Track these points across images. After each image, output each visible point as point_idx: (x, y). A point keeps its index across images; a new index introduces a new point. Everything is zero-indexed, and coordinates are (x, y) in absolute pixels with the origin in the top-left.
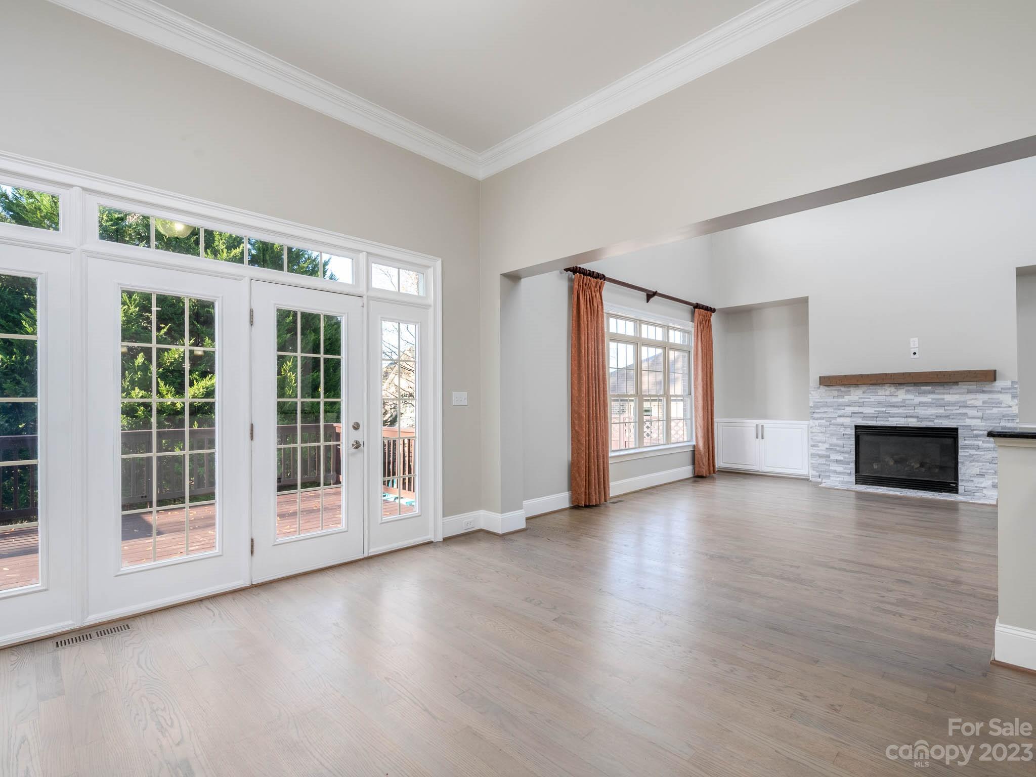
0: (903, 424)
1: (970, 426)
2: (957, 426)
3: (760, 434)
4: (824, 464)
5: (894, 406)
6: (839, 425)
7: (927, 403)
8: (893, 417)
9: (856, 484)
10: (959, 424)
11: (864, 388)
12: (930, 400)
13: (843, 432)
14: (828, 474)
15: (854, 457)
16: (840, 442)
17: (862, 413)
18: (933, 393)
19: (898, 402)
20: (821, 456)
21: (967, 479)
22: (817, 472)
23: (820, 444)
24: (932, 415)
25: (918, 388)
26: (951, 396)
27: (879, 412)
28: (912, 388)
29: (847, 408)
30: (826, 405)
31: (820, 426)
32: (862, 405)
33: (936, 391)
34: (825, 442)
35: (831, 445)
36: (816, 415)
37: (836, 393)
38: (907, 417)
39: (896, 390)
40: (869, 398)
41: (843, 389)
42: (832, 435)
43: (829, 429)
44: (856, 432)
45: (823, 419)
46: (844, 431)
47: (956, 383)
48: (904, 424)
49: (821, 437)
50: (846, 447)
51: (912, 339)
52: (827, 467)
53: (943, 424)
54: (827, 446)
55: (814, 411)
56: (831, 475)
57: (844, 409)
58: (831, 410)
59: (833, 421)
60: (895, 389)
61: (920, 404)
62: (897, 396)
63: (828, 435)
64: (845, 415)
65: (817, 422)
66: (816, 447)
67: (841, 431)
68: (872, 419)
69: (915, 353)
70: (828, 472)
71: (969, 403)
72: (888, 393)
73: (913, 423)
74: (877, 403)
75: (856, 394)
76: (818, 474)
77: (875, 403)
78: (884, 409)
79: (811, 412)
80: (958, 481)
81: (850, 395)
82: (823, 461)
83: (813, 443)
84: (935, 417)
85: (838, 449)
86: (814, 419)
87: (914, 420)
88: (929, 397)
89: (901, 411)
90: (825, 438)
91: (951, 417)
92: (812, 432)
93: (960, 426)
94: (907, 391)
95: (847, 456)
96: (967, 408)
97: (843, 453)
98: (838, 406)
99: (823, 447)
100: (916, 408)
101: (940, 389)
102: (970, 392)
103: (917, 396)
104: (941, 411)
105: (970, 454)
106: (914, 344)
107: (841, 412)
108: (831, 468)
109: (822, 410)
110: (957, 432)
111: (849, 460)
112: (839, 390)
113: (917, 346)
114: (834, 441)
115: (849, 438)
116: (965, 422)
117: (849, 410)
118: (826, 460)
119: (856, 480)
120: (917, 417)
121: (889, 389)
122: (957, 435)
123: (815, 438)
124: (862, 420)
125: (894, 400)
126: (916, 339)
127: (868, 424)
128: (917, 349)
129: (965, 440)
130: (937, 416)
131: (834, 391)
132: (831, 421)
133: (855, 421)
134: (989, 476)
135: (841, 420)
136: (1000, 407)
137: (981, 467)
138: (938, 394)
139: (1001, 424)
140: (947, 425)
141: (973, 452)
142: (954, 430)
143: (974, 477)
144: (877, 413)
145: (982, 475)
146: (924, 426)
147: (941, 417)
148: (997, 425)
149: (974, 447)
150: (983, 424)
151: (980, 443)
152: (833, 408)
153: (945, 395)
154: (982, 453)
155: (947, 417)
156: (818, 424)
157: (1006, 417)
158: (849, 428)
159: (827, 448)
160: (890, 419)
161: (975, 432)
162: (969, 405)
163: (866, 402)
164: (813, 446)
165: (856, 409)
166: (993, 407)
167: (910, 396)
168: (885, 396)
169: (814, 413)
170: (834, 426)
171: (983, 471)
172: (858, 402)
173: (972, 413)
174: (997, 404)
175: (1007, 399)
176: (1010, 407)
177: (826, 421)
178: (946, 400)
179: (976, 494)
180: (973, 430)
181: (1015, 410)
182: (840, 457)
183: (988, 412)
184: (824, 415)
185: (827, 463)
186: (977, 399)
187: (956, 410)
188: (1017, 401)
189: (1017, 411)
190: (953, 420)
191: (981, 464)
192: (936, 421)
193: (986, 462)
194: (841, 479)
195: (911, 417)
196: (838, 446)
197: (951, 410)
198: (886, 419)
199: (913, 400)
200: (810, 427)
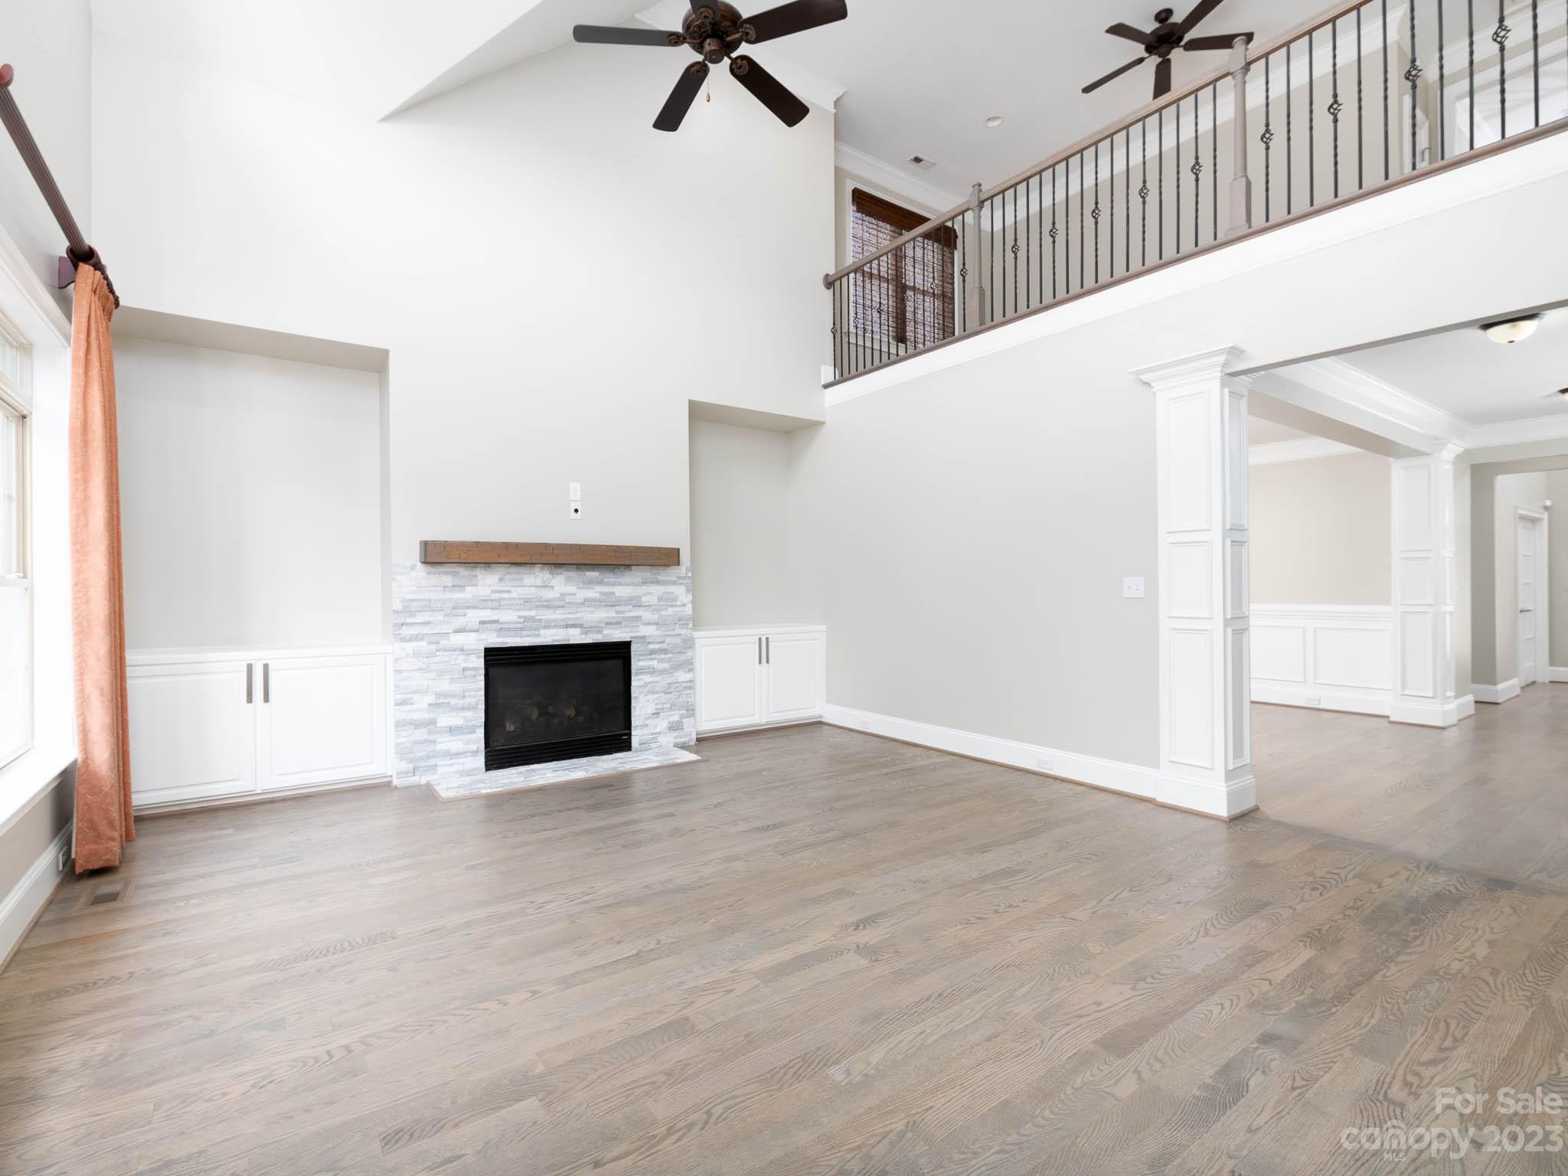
0: (559, 641)
1: (645, 637)
2: (632, 637)
3: (260, 688)
4: (425, 741)
5: (548, 607)
6: (455, 650)
7: (593, 600)
8: (547, 627)
9: (487, 770)
10: (632, 635)
11: (501, 570)
12: (597, 595)
13: (464, 665)
14: (431, 762)
15: (483, 715)
16: (457, 688)
17: (497, 622)
18: (601, 583)
19: (554, 599)
20: (418, 725)
21: (641, 724)
22: (409, 763)
23: (416, 697)
24: (600, 622)
25: (583, 573)
26: (625, 586)
27: (527, 619)
28: (572, 574)
29: (470, 613)
30: (429, 607)
31: (417, 654)
32: (498, 605)
33: (605, 580)
34: (425, 692)
35: (439, 695)
36: (406, 631)
37: (448, 580)
38: (567, 627)
39: (551, 576)
40: (509, 592)
41: (463, 571)
42: (441, 673)
43: (436, 659)
44: (486, 662)
45: (422, 639)
46: (465, 661)
47: (628, 566)
48: (562, 641)
49: (418, 681)
50: (470, 696)
51: (572, 485)
52: (430, 748)
53: (613, 636)
54: (430, 699)
55: (403, 621)
56: (438, 763)
57: (465, 615)
58: (439, 617)
59: (443, 643)
60: (550, 573)
61: (586, 602)
62: (553, 587)
63: (433, 675)
64: (467, 629)
65: (409, 647)
66: (407, 704)
67: (458, 661)
68: (513, 633)
69: (576, 511)
70: (435, 757)
72: (538, 581)
73: (576, 637)
74: (522, 602)
75: (488, 582)
76: (411, 766)
77: (519, 602)
78: (532, 613)
79: (396, 625)
80: (631, 730)
81: (476, 586)
82: (421, 734)
83: (400, 696)
84: (604, 625)
85: (453, 701)
86: (403, 640)
87: (577, 631)
88: (596, 590)
89: (558, 615)
90: (426, 682)
91: (624, 624)
92: (398, 672)
93: (635, 637)
94: (568, 580)
95: (469, 714)
96: (642, 609)
97: (462, 709)
98: (454, 608)
99: (423, 701)
100: (579, 609)
101: (610, 577)
102: (644, 582)
103: (581, 588)
104: (611, 614)
106: (575, 493)
107: (459, 622)
108: (439, 747)
109: (420, 618)
110: (630, 648)
111: (473, 723)
112: (454, 575)
113: (579, 498)
114: (445, 686)
115: (475, 676)
116: (638, 632)
117: (474, 616)
118: (429, 733)
119: (486, 762)
120: (581, 626)
121: (541, 575)
122: (630, 653)
123: (408, 683)
124: (498, 636)
125: (548, 594)
126: (578, 485)
127: (507, 643)
128: (580, 503)
129: (639, 660)
130: (607, 624)
131: (444, 577)
132: (438, 643)
133: (485, 640)
134: (664, 714)
135: (457, 640)
136: (674, 606)
137: (656, 702)
138: (608, 584)
139: (676, 632)
140: (619, 638)
141: (647, 678)
142: (626, 646)
143: (649, 718)
144: (522, 620)
145: (657, 714)
146: (591, 642)
147: (611, 623)
148: (672, 633)
149: (648, 670)
150: (658, 633)
151: (654, 663)
152: (442, 613)
153: (616, 587)
154: (657, 679)
155: (619, 623)
156: (411, 652)
157: (681, 621)
158: (473, 656)
159: (430, 705)
160: (542, 632)
161: (651, 646)
162: (644, 602)
163: (504, 599)
164: (400, 703)
165: (487, 614)
166: (669, 606)
167: (571, 589)
168: (534, 589)
169: (403, 624)
170: (446, 653)
171: (659, 706)
172: (491, 600)
173: (647, 615)
174: (672, 600)
175: (680, 592)
176: (684, 605)
177: (429, 643)
178: (617, 595)
179: (653, 745)
180: (650, 643)
181: (688, 610)
182: (457, 720)
183: (663, 613)
184: (426, 630)
185: (431, 737)
186: (652, 593)
187: (629, 611)
188: (690, 597)
189: (690, 612)
190: (627, 630)
191: (655, 696)
192: (606, 632)
193: (662, 692)
194: (459, 767)
195: (574, 626)
196: (454, 696)
197: (624, 612)
198: (536, 633)
199: (575, 594)
200: (396, 660)
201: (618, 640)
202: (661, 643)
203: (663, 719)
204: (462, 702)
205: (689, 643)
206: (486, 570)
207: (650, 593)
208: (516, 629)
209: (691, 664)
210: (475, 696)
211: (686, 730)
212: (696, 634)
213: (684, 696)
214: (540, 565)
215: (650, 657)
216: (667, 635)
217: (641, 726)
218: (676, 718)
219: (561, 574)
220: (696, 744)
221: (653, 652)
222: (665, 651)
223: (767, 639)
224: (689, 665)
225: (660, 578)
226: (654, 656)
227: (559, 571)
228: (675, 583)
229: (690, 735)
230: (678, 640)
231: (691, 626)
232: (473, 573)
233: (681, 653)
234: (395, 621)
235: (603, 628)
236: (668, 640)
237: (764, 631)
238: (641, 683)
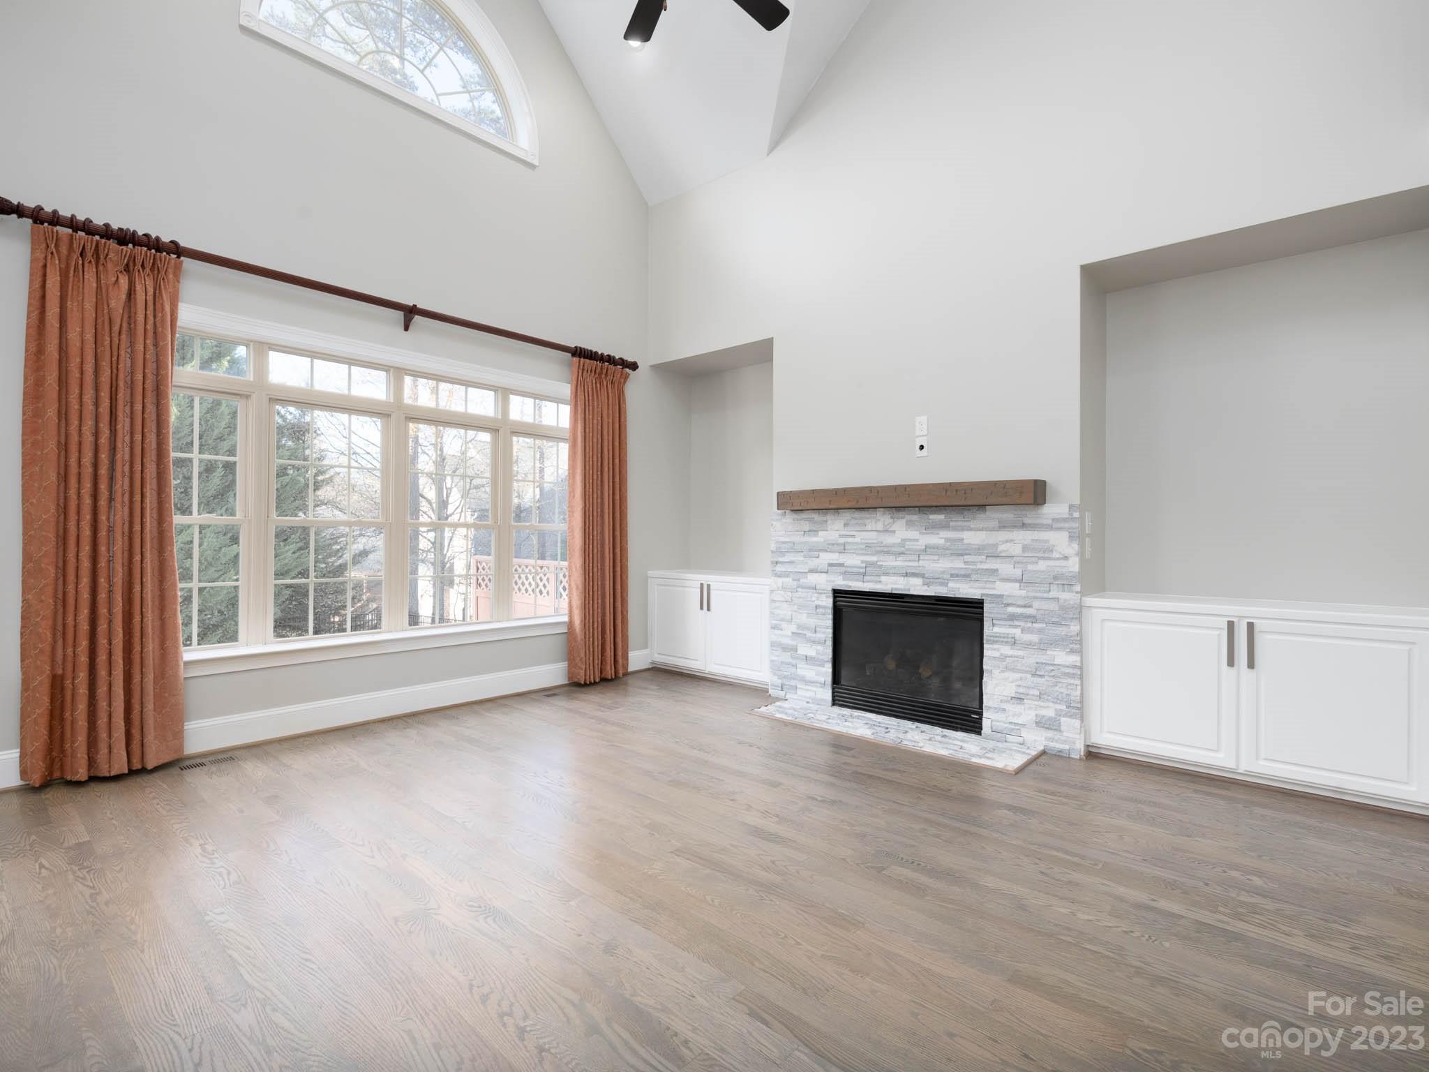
0: (902, 590)
1: (1001, 596)
2: (983, 595)
3: (705, 602)
4: (789, 664)
5: (889, 553)
6: (809, 588)
7: (938, 547)
8: (886, 574)
9: (832, 705)
10: (985, 592)
11: (847, 515)
12: (942, 541)
13: (817, 603)
14: (793, 683)
15: (831, 652)
16: (812, 622)
17: (842, 565)
18: (945, 527)
19: (894, 545)
20: (785, 648)
21: (998, 706)
22: (779, 678)
23: (784, 625)
24: (943, 572)
25: (924, 515)
26: (976, 532)
27: (869, 564)
28: (915, 517)
29: (822, 555)
30: (793, 548)
31: (784, 588)
32: (843, 549)
33: (951, 524)
34: (791, 621)
35: (799, 627)
36: (779, 568)
37: (807, 526)
38: (907, 575)
39: (891, 521)
40: (853, 536)
41: (816, 517)
42: (800, 607)
43: (797, 595)
44: (835, 603)
45: (787, 576)
46: (818, 599)
47: (982, 507)
49: (785, 611)
50: (819, 632)
51: (918, 419)
52: (793, 670)
53: (961, 591)
54: (793, 628)
55: (776, 560)
56: (798, 686)
57: (818, 557)
58: (799, 558)
59: (802, 580)
60: (891, 518)
61: (927, 549)
62: (894, 532)
63: (795, 607)
64: (820, 569)
65: (780, 580)
66: (778, 629)
67: (814, 599)
68: (856, 577)
69: (922, 447)
70: (794, 679)
71: (1001, 548)
72: (880, 526)
73: (916, 587)
74: (863, 546)
75: (835, 529)
76: (779, 682)
77: (861, 547)
78: (874, 559)
79: (772, 562)
80: (982, 709)
81: (827, 531)
82: (786, 657)
83: (774, 622)
84: (948, 577)
85: (809, 634)
86: (776, 575)
87: (918, 581)
88: (941, 536)
89: (899, 563)
90: (790, 613)
91: (974, 577)
92: (774, 601)
93: (990, 595)
94: (910, 524)
95: (820, 648)
96: (999, 560)
97: (814, 642)
98: (810, 550)
99: (789, 629)
100: (921, 557)
101: (957, 520)
102: (1003, 526)
103: (923, 534)
104: (958, 564)
105: (1002, 655)
106: (921, 426)
107: (813, 563)
108: (799, 672)
109: (787, 558)
110: (982, 608)
111: (822, 657)
112: (810, 520)
113: (925, 432)
114: (803, 618)
115: (823, 614)
116: (994, 589)
117: (824, 559)
118: (792, 657)
119: (833, 697)
120: (923, 576)
121: (882, 519)
122: (982, 614)
123: (779, 611)
124: (844, 580)
125: (890, 540)
126: (924, 418)
127: (850, 587)
128: (925, 438)
129: (994, 625)
130: (952, 575)
131: (804, 522)
132: (799, 580)
133: (833, 581)
134: (1030, 702)
135: (813, 579)
136: (1050, 559)
137: (1017, 683)
138: (955, 529)
139: (1052, 594)
140: (966, 594)
141: (1006, 650)
142: (977, 605)
143: (1007, 702)
144: (864, 565)
145: (1019, 699)
146: (933, 595)
147: (957, 576)
148: (1045, 595)
149: (1006, 640)
150: (1023, 593)
151: (1017, 632)
152: (802, 554)
153: (965, 532)
154: (1020, 653)
155: (967, 576)
156: (780, 585)
157: (1059, 580)
158: (825, 595)
159: (793, 633)
160: (883, 578)
161: (1010, 609)
162: (1001, 552)
163: (847, 543)
164: (774, 627)
165: (834, 557)
166: (1040, 558)
167: (913, 534)
168: (875, 533)
169: (777, 563)
170: (804, 590)
171: (1021, 690)
172: (838, 544)
173: (1006, 568)
174: (1046, 551)
175: (1061, 541)
176: (1066, 558)
177: (794, 580)
178: (965, 541)
179: (1010, 738)
180: (1008, 605)
181: (1074, 565)
182: (811, 651)
183: (1030, 567)
184: (790, 568)
185: (794, 662)
186: (1014, 541)
187: (981, 562)
188: (1076, 546)
189: (1076, 568)
190: (977, 584)
191: (1018, 676)
192: (951, 585)
193: (1027, 672)
194: (812, 694)
195: (914, 575)
196: (808, 629)
197: (974, 563)
198: (876, 578)
199: (917, 540)
200: (772, 591)
201: (964, 597)
202: (1025, 606)
203: (1030, 708)
204: (814, 635)
205: (1078, 613)
206: (834, 515)
207: (1012, 541)
208: (858, 574)
209: (1081, 642)
210: (824, 633)
211: (1065, 734)
212: (1089, 601)
213: (1064, 685)
214: (882, 509)
215: (1011, 623)
216: (1035, 598)
217: (996, 708)
218: (1050, 713)
219: (903, 518)
220: (1080, 759)
221: (1012, 617)
222: (1033, 619)
223: (1251, 626)
224: (1077, 644)
225: (1027, 521)
226: (1016, 623)
227: (900, 514)
228: (1050, 528)
229: (1074, 743)
230: (1053, 606)
231: (1078, 588)
232: (824, 519)
233: (1058, 624)
234: (773, 560)
235: (948, 580)
236: (1036, 604)
237: (1242, 611)
238: (997, 654)
